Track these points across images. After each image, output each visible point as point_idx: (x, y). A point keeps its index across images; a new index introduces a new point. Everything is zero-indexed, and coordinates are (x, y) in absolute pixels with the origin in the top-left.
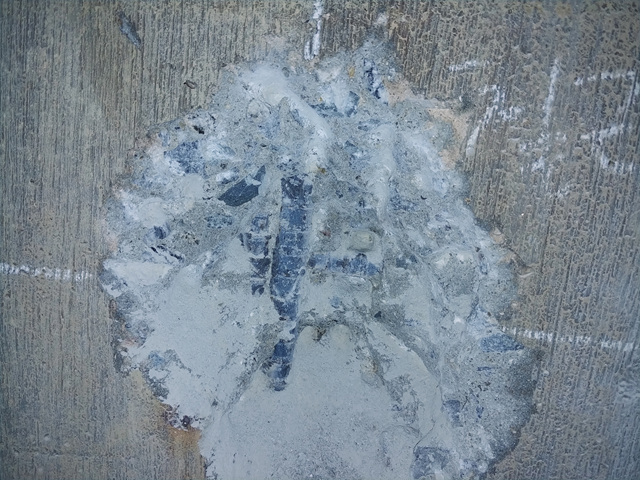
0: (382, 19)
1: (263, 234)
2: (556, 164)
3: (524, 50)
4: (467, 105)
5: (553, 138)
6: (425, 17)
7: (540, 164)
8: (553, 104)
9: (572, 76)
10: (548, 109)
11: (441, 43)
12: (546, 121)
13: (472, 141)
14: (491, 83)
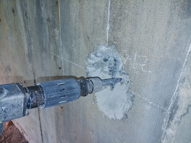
0: (115, 42)
1: (111, 66)
2: (136, 68)
3: (132, 50)
4: (125, 57)
5: (136, 64)
6: (120, 43)
7: (134, 67)
8: (136, 59)
9: (138, 55)
10: (135, 59)
11: (121, 47)
12: (135, 61)
13: (125, 62)
14: (128, 54)
